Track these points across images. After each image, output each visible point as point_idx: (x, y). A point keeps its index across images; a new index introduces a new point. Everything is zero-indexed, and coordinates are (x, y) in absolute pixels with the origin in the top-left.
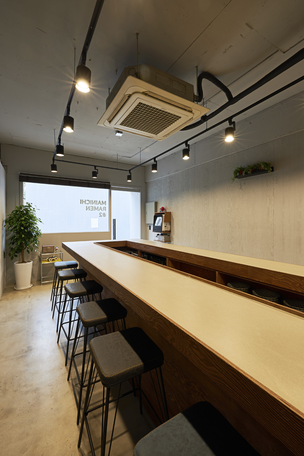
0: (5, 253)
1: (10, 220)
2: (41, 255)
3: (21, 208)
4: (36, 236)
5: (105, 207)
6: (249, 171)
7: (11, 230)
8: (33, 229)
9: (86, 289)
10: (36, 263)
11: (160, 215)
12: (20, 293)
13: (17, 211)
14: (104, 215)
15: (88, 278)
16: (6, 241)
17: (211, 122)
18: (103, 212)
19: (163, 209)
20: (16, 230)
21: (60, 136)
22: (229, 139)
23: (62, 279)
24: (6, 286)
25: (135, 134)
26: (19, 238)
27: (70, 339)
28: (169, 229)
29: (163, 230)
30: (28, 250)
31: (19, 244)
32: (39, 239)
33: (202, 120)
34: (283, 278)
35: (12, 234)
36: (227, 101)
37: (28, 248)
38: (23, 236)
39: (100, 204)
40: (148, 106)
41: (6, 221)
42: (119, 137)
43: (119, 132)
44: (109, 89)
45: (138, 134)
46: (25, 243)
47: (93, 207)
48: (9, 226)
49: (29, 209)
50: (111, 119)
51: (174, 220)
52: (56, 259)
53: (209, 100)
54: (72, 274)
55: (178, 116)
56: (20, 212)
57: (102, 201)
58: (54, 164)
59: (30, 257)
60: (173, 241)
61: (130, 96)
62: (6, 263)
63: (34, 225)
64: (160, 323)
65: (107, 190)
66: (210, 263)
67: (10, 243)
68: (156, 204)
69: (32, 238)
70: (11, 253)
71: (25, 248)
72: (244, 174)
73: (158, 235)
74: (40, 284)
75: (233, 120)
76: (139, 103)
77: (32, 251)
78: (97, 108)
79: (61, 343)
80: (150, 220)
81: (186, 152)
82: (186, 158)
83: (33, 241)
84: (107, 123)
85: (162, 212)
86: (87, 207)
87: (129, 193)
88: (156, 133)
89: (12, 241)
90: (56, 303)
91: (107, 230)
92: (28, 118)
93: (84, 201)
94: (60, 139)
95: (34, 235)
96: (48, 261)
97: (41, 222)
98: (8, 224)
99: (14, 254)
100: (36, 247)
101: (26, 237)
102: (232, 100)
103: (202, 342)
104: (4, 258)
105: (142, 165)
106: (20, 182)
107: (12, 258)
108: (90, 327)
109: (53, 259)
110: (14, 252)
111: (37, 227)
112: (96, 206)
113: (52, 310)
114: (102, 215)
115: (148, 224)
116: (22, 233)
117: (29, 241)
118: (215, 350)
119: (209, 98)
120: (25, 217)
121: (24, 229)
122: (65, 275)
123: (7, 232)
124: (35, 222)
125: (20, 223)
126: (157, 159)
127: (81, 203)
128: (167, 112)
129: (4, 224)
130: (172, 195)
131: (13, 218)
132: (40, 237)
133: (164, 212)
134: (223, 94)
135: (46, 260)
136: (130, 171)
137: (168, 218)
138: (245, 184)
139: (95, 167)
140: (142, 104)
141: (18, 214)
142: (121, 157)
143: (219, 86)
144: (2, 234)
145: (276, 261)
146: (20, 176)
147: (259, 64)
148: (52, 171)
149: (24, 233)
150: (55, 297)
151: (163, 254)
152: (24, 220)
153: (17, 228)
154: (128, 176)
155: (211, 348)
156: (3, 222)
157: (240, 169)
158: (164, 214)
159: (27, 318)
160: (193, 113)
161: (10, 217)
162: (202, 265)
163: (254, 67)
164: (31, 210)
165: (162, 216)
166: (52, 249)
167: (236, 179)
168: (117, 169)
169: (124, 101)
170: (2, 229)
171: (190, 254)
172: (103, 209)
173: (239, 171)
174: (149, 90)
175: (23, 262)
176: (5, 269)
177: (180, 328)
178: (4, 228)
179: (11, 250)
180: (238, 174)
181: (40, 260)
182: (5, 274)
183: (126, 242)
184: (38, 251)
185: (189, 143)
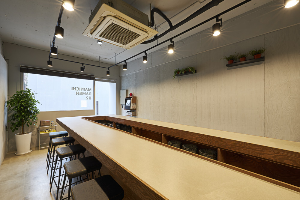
0: (7, 127)
1: (11, 102)
2: (39, 128)
3: (21, 92)
4: (35, 114)
5: (91, 93)
6: (183, 72)
7: (13, 109)
8: (32, 108)
9: (73, 151)
10: (34, 133)
11: (129, 98)
12: (20, 158)
13: (18, 95)
14: (90, 98)
15: (75, 143)
16: (8, 118)
17: (160, 40)
18: (89, 96)
19: (131, 94)
20: (17, 109)
21: (54, 40)
22: (171, 52)
23: (55, 145)
24: (8, 153)
25: (110, 43)
26: (19, 115)
27: (60, 188)
28: (135, 108)
29: (131, 108)
30: (27, 125)
31: (19, 120)
32: (38, 116)
33: (155, 39)
34: (198, 136)
35: (13, 112)
36: (170, 28)
37: (28, 123)
38: (23, 114)
39: (86, 91)
40: (118, 26)
41: (8, 103)
42: (100, 45)
43: (100, 41)
44: (91, 11)
45: (112, 44)
46: (25, 119)
47: (81, 92)
48: (11, 106)
49: (29, 94)
50: (92, 32)
51: (139, 102)
52: (52, 130)
53: (159, 26)
54: (63, 141)
55: (138, 35)
56: (21, 95)
57: (89, 89)
58: (50, 60)
59: (30, 130)
60: (138, 115)
61: (105, 17)
62: (8, 135)
63: (33, 105)
64: (119, 171)
65: (92, 81)
66: (158, 129)
67: (12, 120)
68: (127, 91)
69: (31, 115)
70: (13, 127)
71: (25, 123)
72: (180, 74)
73: (128, 111)
74: (39, 149)
75: (173, 40)
76: (112, 23)
77: (31, 125)
78: (83, 23)
79: (53, 192)
80: (123, 102)
81: (145, 58)
82: (145, 62)
83: (32, 117)
84: (89, 34)
85: (131, 97)
86: (77, 92)
87: (108, 83)
88: (125, 44)
89: (14, 118)
90: (50, 163)
91: (92, 109)
92: (27, 24)
93: (74, 88)
94: (54, 43)
95: (33, 113)
96: (45, 132)
97: (39, 103)
98: (10, 105)
99: (15, 127)
100: (35, 122)
101: (26, 114)
102: (172, 28)
103: (143, 181)
104: (6, 131)
105: (117, 65)
106: (21, 73)
107: (13, 131)
108: (73, 178)
109: (49, 130)
110: (15, 126)
111: (36, 107)
112: (84, 92)
113: (47, 168)
114: (88, 98)
115: (121, 104)
116: (22, 112)
117: (28, 117)
118: (150, 185)
119: (159, 25)
120: (25, 99)
121: (24, 109)
122: (58, 142)
123: (9, 111)
124: (34, 103)
125: (20, 104)
126: (126, 61)
127: (72, 90)
128: (131, 31)
129: (6, 104)
130: (137, 85)
131: (14, 100)
132: (38, 114)
133: (132, 96)
134: (167, 23)
135: (43, 132)
136: (108, 68)
137: (135, 100)
138: (181, 80)
139: (83, 64)
140: (113, 23)
141: (19, 97)
142: (102, 59)
143: (164, 18)
144: (4, 112)
145: (198, 127)
146: (21, 68)
147: (187, 8)
148: (48, 66)
149: (24, 111)
150: (49, 158)
151: (129, 125)
152: (24, 102)
153: (18, 108)
154: (107, 72)
155: (148, 184)
156: (5, 103)
157: (178, 70)
158: (132, 97)
159: (25, 176)
160: (148, 33)
161: (11, 99)
162: (153, 130)
163: (185, 9)
164: (30, 94)
165: (130, 99)
166: (49, 123)
167: (176, 77)
168: (99, 67)
169: (101, 20)
170: (4, 109)
171: (146, 124)
172: (89, 94)
173: (177, 72)
174: (118, 15)
175: (24, 133)
176: (7, 139)
177: (130, 173)
178: (7, 108)
179: (12, 125)
180: (177, 74)
181: (38, 131)
182: (7, 143)
183: (105, 117)
184: (37, 125)
185: (147, 52)
